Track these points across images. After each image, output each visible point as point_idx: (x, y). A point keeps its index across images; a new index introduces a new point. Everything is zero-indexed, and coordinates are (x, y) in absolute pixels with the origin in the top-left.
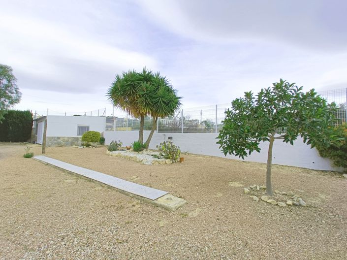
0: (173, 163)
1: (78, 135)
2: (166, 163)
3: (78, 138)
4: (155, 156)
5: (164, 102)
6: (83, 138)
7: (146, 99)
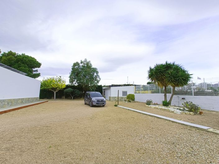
0: (195, 114)
1: (123, 95)
2: (190, 114)
3: (122, 97)
4: (180, 110)
5: (183, 79)
6: (127, 97)
7: (171, 78)
